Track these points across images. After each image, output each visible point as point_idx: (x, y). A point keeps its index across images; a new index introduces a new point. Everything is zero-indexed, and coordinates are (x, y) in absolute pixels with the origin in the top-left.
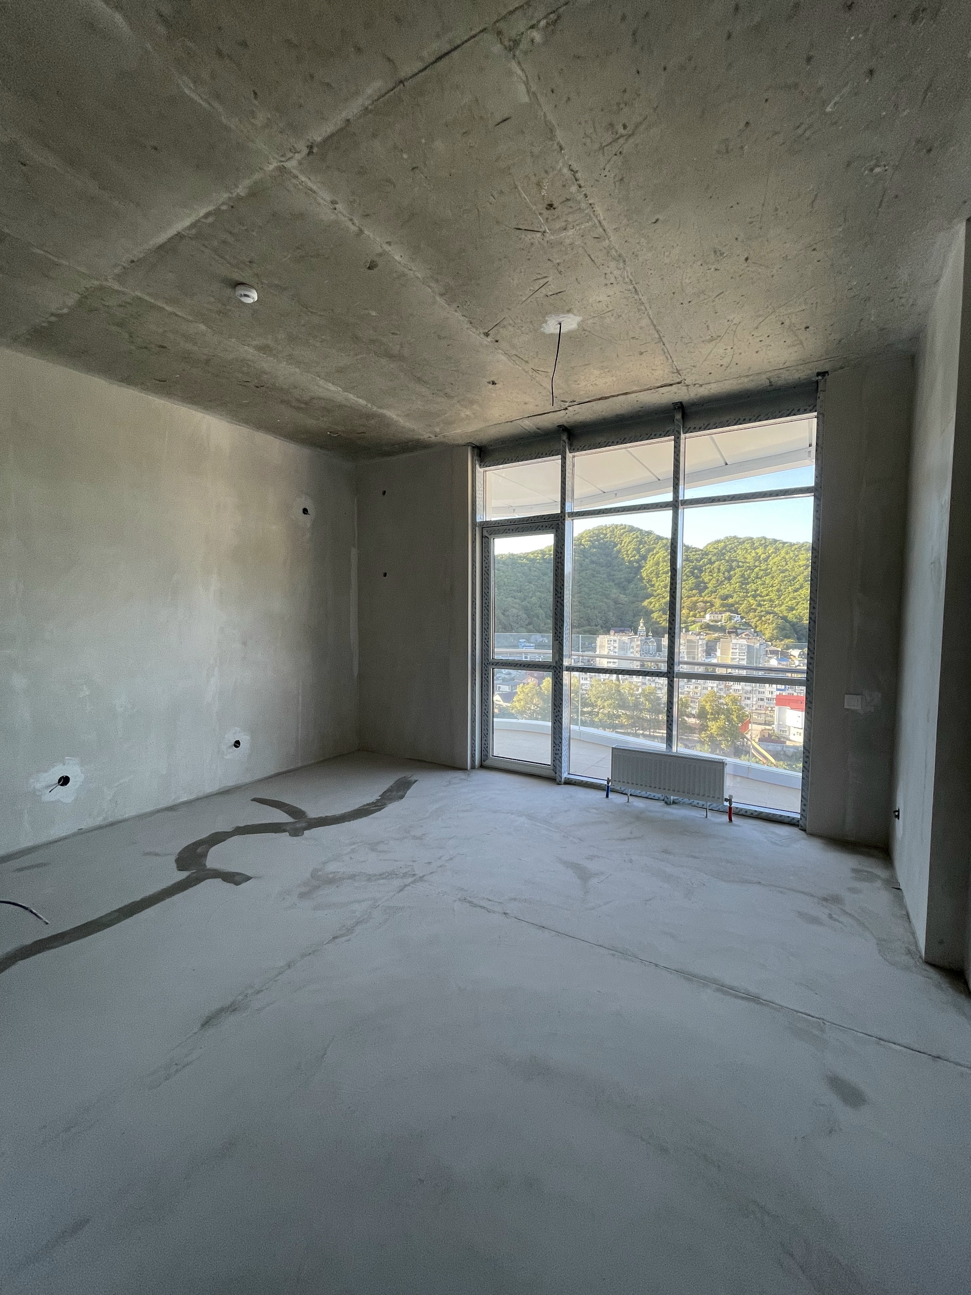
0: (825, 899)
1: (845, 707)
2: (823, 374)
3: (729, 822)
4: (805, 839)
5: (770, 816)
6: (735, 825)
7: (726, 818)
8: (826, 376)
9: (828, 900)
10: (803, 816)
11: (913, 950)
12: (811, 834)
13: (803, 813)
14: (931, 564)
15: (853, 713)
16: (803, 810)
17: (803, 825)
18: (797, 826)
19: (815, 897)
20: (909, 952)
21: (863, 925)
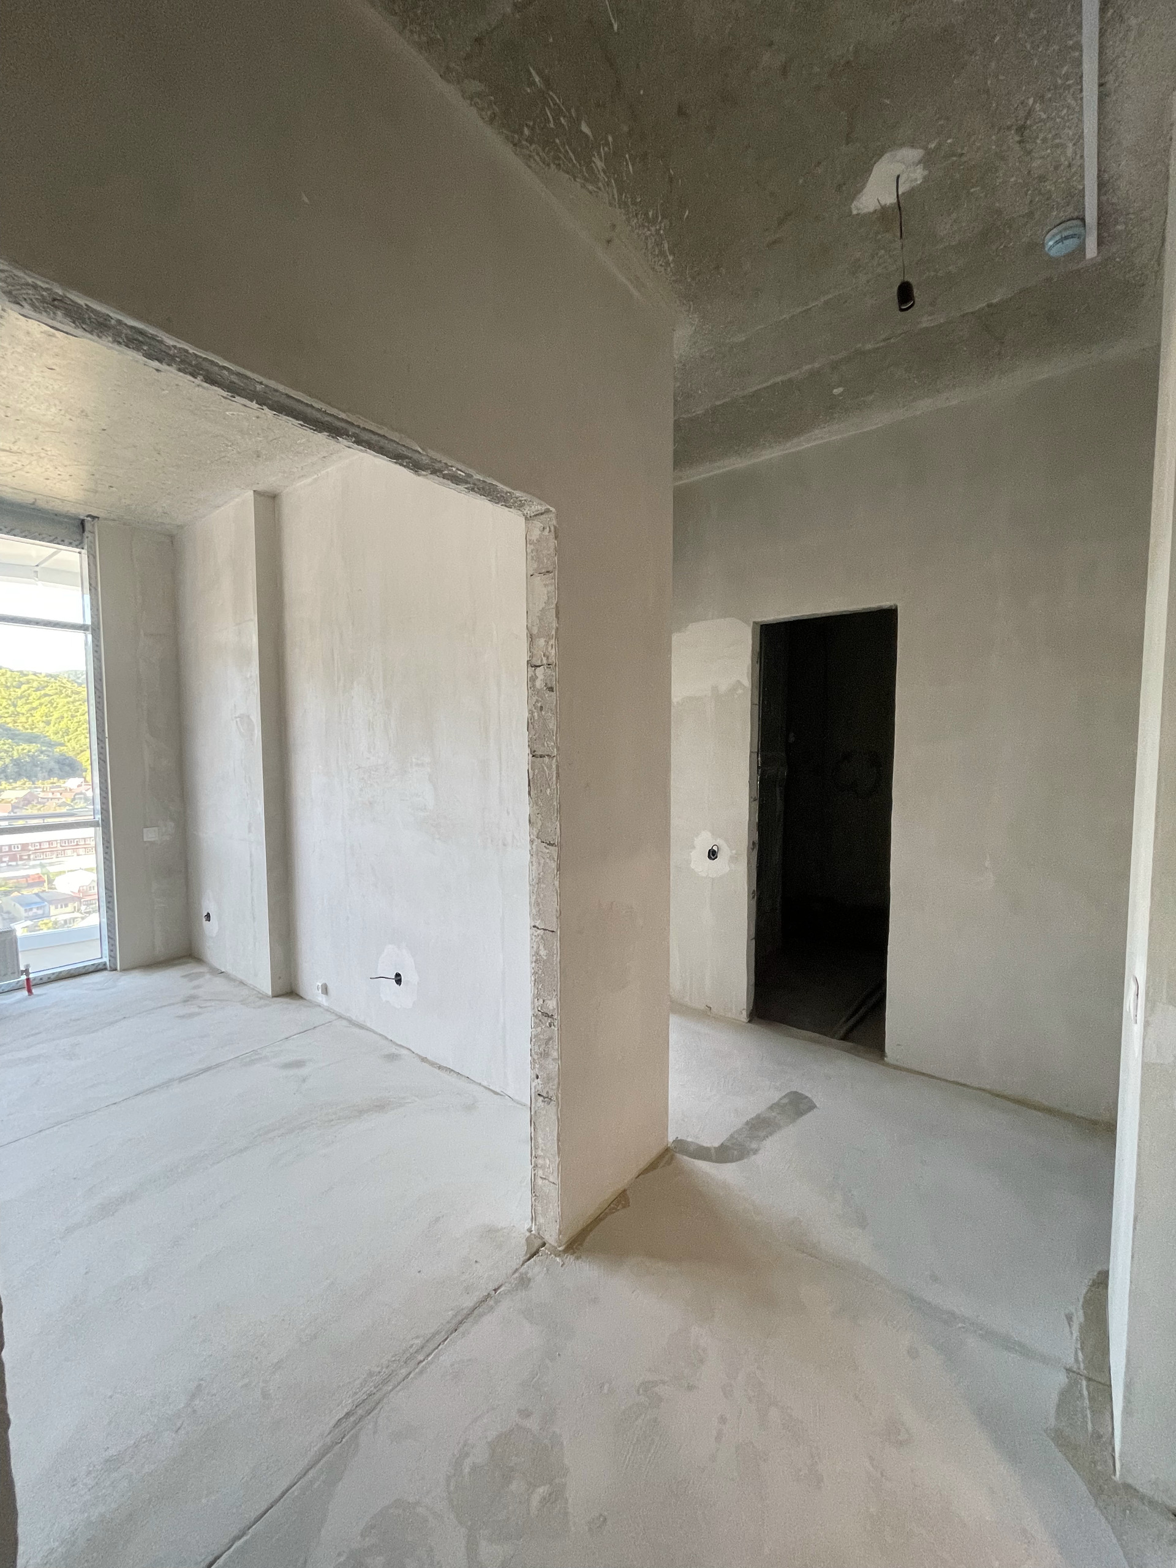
0: (185, 1001)
1: (144, 840)
2: (93, 517)
3: (29, 995)
4: (122, 975)
5: (72, 972)
6: (38, 995)
7: (25, 993)
8: (96, 520)
9: (188, 1000)
10: (112, 957)
11: (262, 996)
12: (125, 970)
13: (112, 954)
14: (236, 718)
15: (152, 843)
16: (111, 951)
17: (112, 966)
18: (105, 969)
19: (177, 1003)
20: (261, 998)
21: (224, 1000)
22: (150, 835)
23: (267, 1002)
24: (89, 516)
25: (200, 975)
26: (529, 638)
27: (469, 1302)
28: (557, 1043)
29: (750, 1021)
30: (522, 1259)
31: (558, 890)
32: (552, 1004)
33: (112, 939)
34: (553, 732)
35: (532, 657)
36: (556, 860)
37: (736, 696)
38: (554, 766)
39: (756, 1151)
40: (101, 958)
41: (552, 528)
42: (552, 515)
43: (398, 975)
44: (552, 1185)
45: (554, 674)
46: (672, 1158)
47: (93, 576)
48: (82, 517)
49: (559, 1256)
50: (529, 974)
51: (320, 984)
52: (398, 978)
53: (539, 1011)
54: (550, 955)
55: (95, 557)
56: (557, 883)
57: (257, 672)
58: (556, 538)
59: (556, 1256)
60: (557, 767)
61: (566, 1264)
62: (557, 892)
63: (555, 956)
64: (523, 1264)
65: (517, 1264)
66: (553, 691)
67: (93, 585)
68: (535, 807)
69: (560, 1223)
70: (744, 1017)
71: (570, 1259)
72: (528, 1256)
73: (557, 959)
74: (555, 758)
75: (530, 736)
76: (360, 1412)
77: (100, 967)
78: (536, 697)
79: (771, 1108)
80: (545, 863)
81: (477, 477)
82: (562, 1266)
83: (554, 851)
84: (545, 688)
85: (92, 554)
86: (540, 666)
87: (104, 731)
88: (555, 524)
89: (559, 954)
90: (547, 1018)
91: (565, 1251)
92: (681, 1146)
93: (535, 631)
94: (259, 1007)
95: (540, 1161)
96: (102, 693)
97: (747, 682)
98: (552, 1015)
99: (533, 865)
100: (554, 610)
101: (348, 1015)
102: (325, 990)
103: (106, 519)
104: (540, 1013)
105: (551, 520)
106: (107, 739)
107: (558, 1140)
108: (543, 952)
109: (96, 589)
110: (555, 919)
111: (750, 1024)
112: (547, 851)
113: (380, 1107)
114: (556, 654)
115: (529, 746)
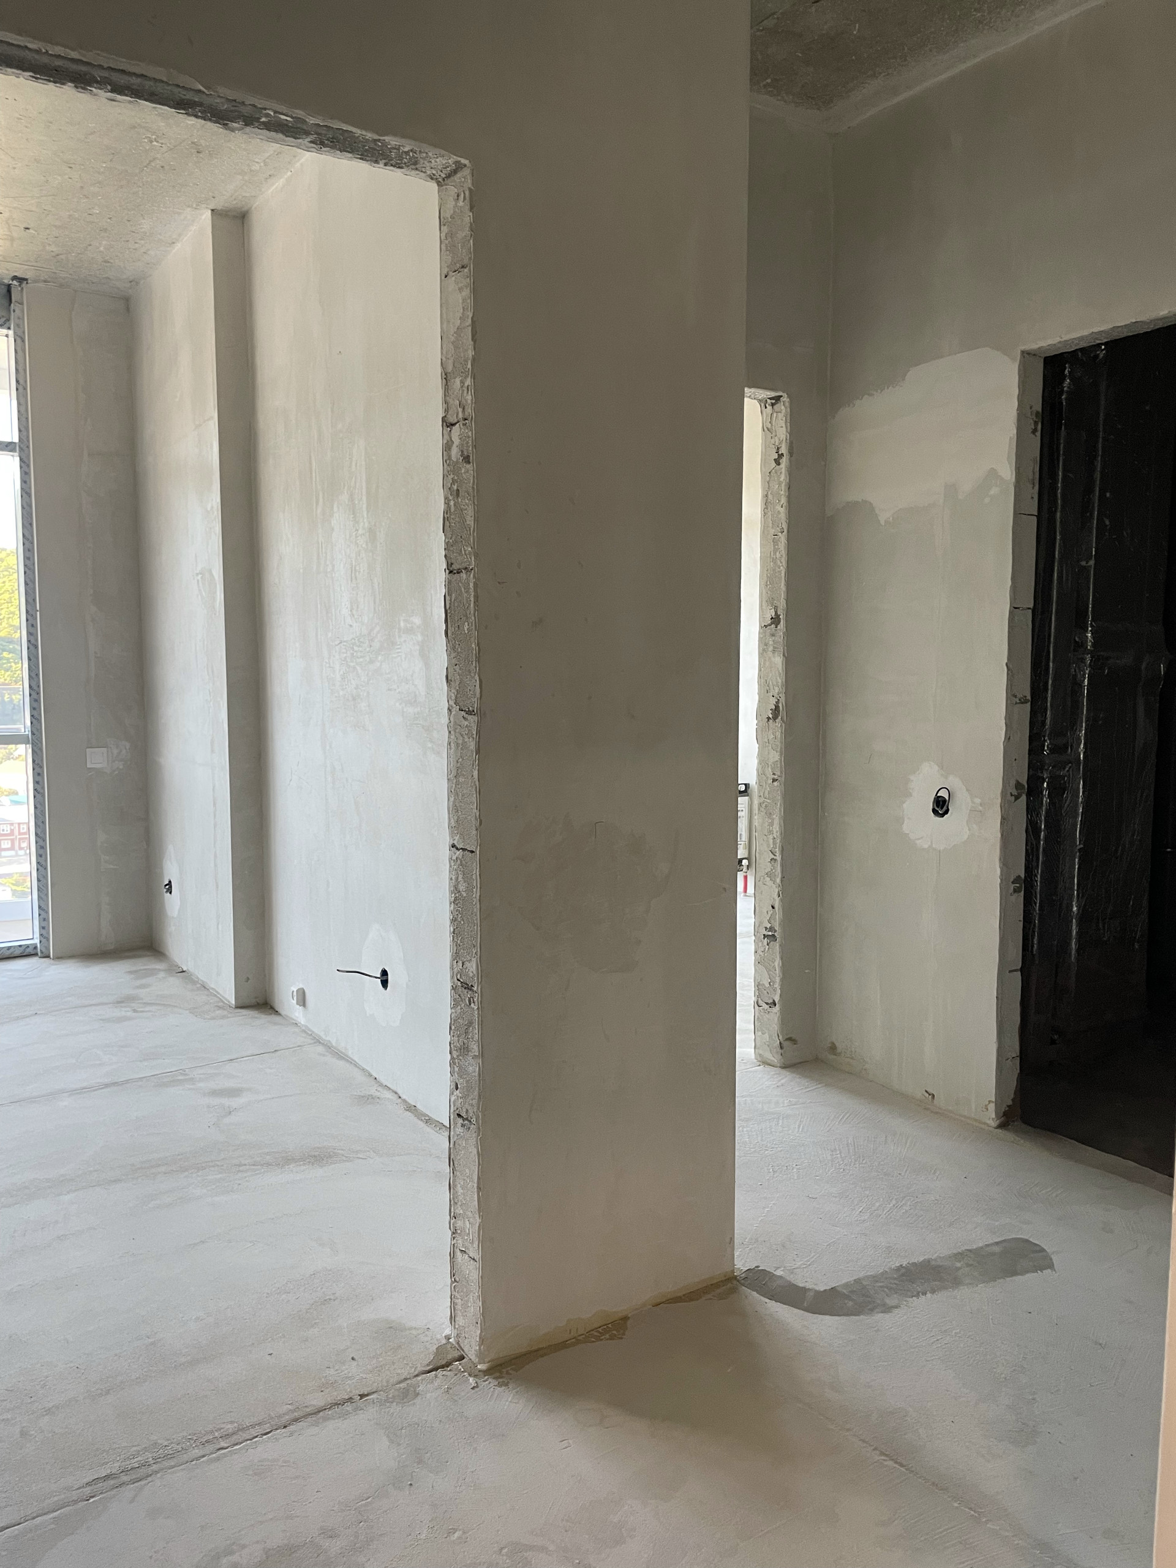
0: (118, 1002)
1: (88, 767)
2: (21, 280)
4: (53, 965)
8: (24, 284)
9: (123, 1001)
10: (43, 937)
11: (222, 1005)
12: (59, 958)
13: (44, 932)
14: (197, 574)
15: (99, 772)
16: (42, 928)
17: (44, 950)
18: (36, 954)
19: (110, 1003)
20: (220, 1008)
21: (169, 1005)
22: (97, 759)
23: (225, 1013)
24: (15, 278)
25: (152, 973)
26: (444, 380)
27: (317, 1400)
28: (477, 1031)
29: (1002, 1126)
30: (420, 1369)
31: (477, 783)
32: (472, 967)
33: (44, 910)
34: (470, 530)
35: (446, 411)
36: (475, 736)
37: (987, 500)
38: (471, 585)
39: (887, 1309)
40: (33, 939)
41: (467, 193)
42: (466, 172)
43: (384, 973)
44: (472, 1261)
45: (470, 434)
46: (734, 1290)
47: (21, 370)
48: (6, 281)
49: (475, 1376)
50: (448, 922)
51: (295, 990)
52: (384, 978)
53: (458, 980)
54: (469, 890)
55: (23, 341)
56: (476, 773)
57: (219, 500)
58: (471, 209)
59: (470, 1375)
60: (476, 585)
61: (481, 1387)
62: (476, 788)
63: (474, 890)
64: (417, 1376)
65: (409, 1373)
66: (469, 463)
67: (21, 381)
68: (453, 655)
69: (481, 1324)
70: (990, 1117)
71: (489, 1385)
72: (431, 1367)
73: (476, 894)
74: (473, 571)
75: (447, 541)
76: (125, 1478)
77: (28, 951)
78: (452, 476)
79: (959, 1256)
80: (464, 742)
81: (312, 120)
82: (473, 1388)
83: (473, 719)
84: (461, 458)
85: (20, 337)
86: (455, 424)
87: (34, 600)
88: (470, 186)
89: (479, 886)
90: (466, 991)
91: (487, 1372)
92: (759, 1280)
93: (450, 368)
94: (213, 1018)
95: (459, 1224)
96: (32, 543)
97: (1007, 472)
98: (472, 986)
99: (451, 749)
100: (470, 328)
101: (327, 1039)
102: (302, 998)
103: (35, 281)
104: (459, 982)
105: (465, 178)
106: (38, 613)
107: (479, 1188)
108: (462, 887)
109: (25, 389)
110: (474, 832)
111: (999, 1131)
112: (466, 723)
113: (319, 1157)
114: (472, 400)
115: (445, 556)
